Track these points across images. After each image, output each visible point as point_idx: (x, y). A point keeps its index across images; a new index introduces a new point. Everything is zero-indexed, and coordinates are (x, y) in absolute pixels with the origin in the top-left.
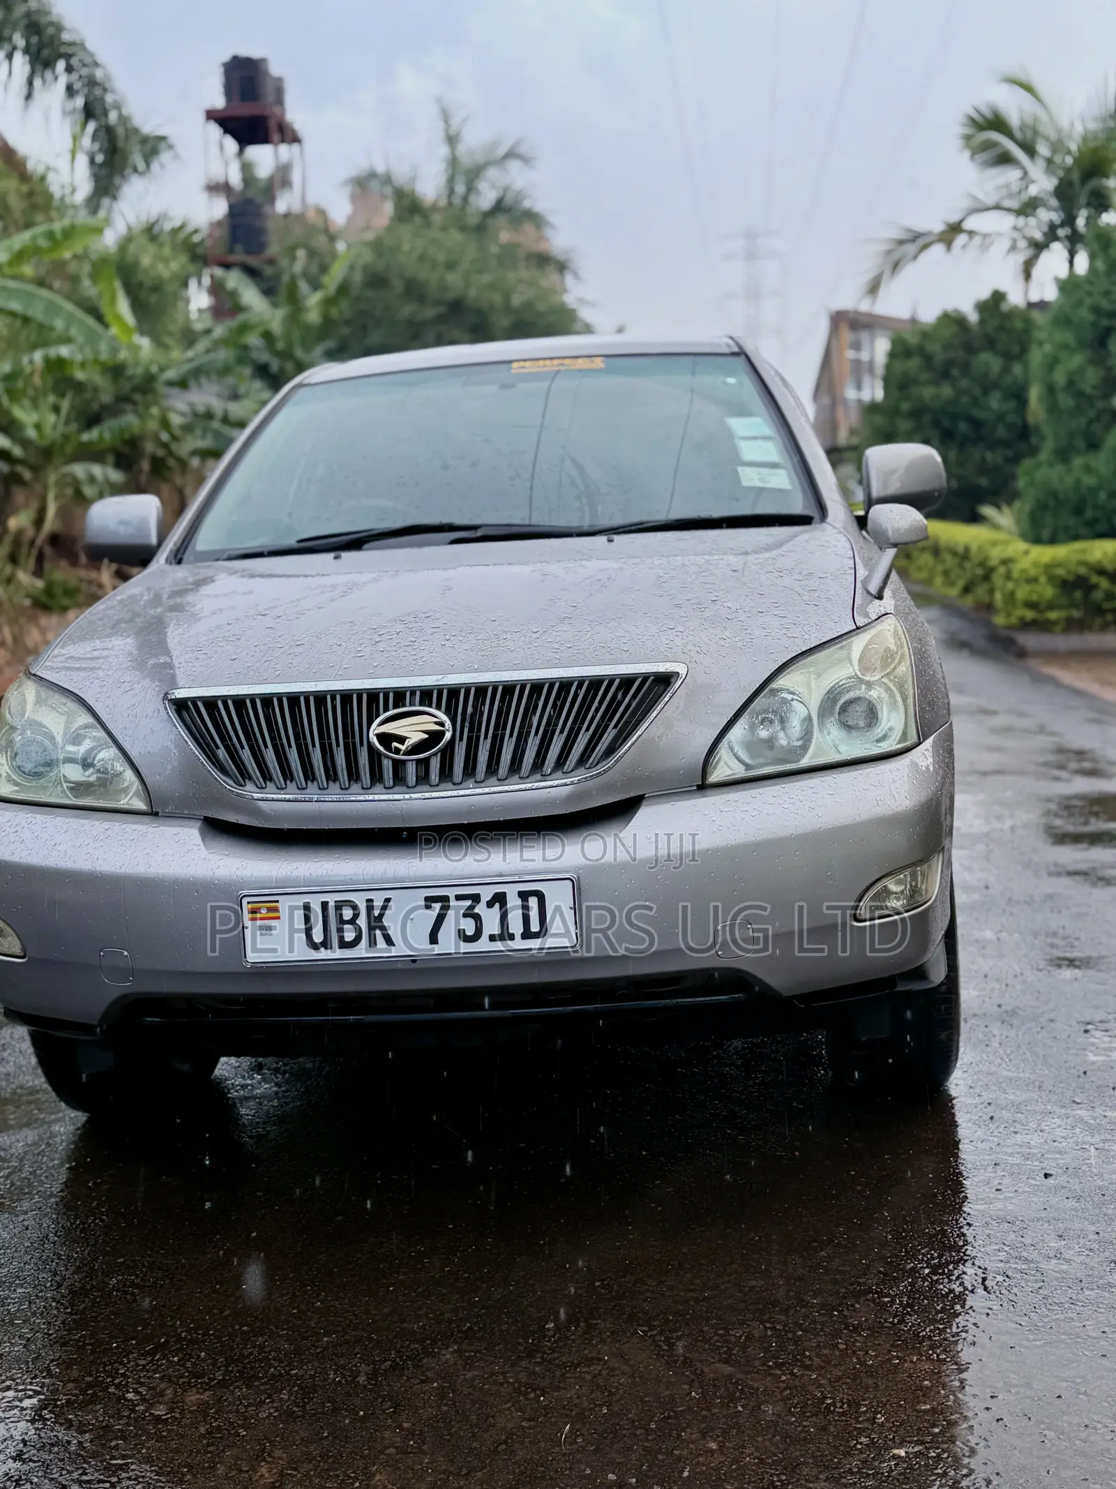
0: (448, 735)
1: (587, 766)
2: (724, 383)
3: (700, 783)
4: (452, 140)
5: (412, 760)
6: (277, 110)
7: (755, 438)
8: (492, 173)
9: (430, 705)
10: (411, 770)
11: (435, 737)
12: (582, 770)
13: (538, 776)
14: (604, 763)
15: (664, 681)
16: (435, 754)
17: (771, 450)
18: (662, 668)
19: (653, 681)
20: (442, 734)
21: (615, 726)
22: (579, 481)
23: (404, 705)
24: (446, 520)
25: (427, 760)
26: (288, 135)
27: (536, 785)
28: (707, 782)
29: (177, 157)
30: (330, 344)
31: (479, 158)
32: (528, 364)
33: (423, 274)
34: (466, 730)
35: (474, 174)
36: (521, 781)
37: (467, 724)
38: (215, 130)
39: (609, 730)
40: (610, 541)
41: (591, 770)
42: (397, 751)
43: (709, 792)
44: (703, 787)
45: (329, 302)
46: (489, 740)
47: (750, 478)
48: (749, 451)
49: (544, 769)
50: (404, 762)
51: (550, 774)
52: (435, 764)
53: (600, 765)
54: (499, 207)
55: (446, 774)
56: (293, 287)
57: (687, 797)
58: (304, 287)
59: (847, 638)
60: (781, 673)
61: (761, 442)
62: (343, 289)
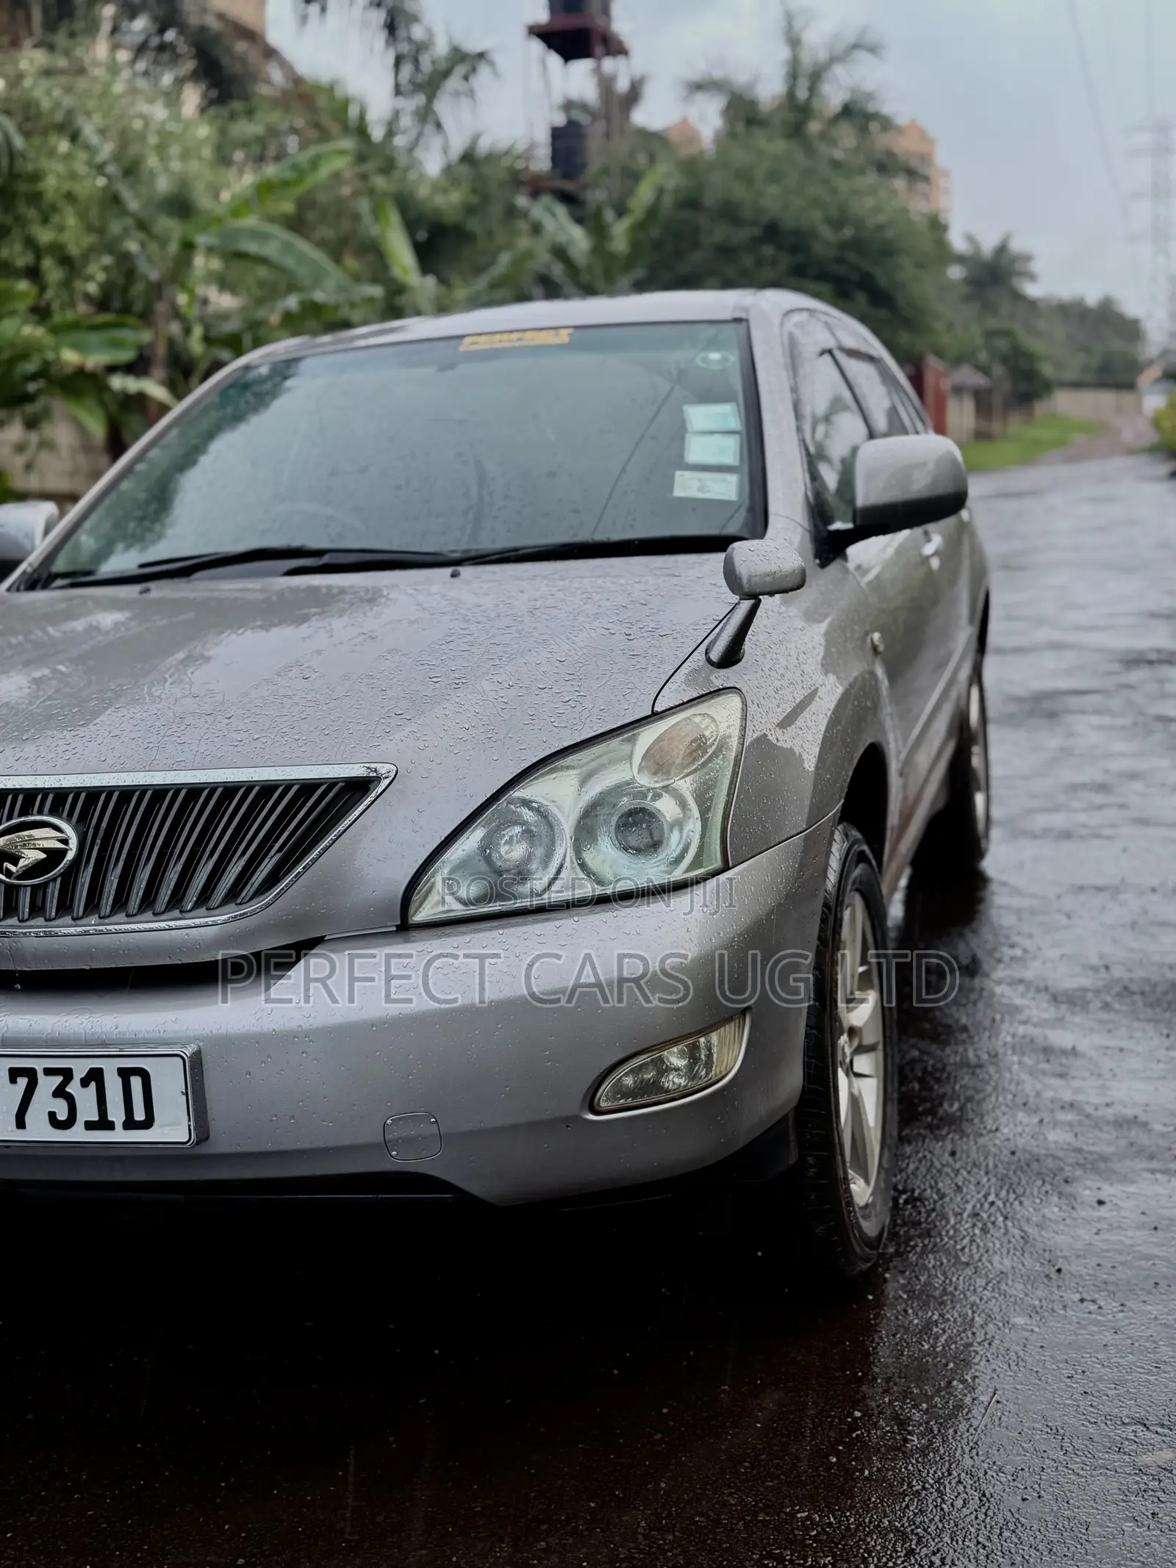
0: (70, 856)
1: (239, 901)
2: (705, 360)
3: (399, 923)
4: (794, 42)
5: (26, 886)
6: (600, 21)
7: (712, 433)
8: (838, 70)
9: (60, 816)
10: (25, 899)
11: (54, 856)
12: (231, 906)
13: (176, 913)
14: (261, 898)
15: (358, 788)
16: (54, 880)
17: (729, 450)
18: (357, 771)
19: (342, 788)
20: (63, 853)
21: (279, 850)
22: (474, 493)
23: (32, 815)
24: (296, 542)
25: (44, 885)
26: (614, 47)
27: (172, 924)
28: (410, 922)
29: (496, 74)
30: (640, 273)
31: (822, 56)
32: (482, 339)
33: (739, 192)
34: (96, 849)
35: (816, 77)
36: (156, 918)
37: (98, 841)
38: (537, 46)
39: (272, 852)
40: (454, 575)
41: (244, 906)
42: (9, 874)
43: (414, 934)
44: (405, 928)
45: (640, 226)
46: (121, 864)
47: (687, 485)
48: (697, 450)
49: (184, 903)
50: (18, 887)
51: (190, 911)
52: (54, 891)
53: (252, 902)
54: (848, 111)
55: (65, 906)
56: (598, 214)
57: (381, 941)
58: (609, 215)
59: (633, 729)
60: (527, 778)
61: (717, 436)
62: (652, 212)
